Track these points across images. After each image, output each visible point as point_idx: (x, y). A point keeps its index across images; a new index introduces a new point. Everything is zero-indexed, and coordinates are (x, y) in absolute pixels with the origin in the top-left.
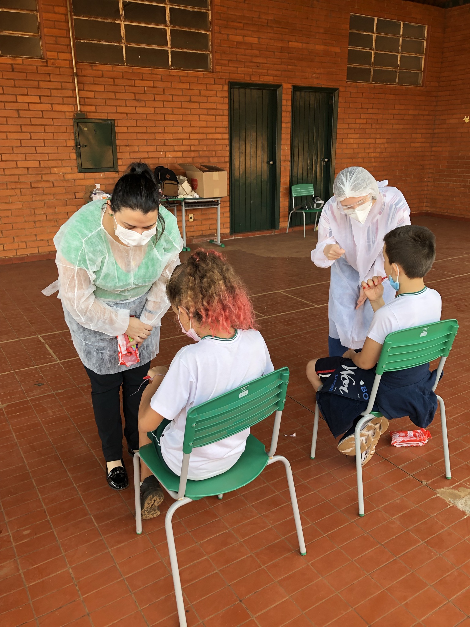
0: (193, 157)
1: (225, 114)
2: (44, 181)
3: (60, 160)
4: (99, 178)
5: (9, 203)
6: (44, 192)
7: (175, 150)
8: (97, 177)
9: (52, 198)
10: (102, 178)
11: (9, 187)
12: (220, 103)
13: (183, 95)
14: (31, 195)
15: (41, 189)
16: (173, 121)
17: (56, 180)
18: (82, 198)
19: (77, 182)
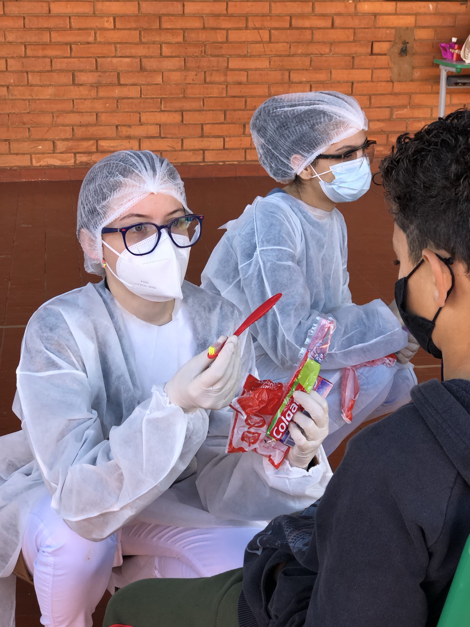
2: (316, 15)
4: (425, 14)
5: (245, 56)
6: (312, 37)
8: (422, 10)
9: (327, 50)
10: (430, 14)
11: (250, 24)
14: (287, 43)
15: (308, 32)
17: (339, 14)
18: (385, 55)
19: (382, 21)
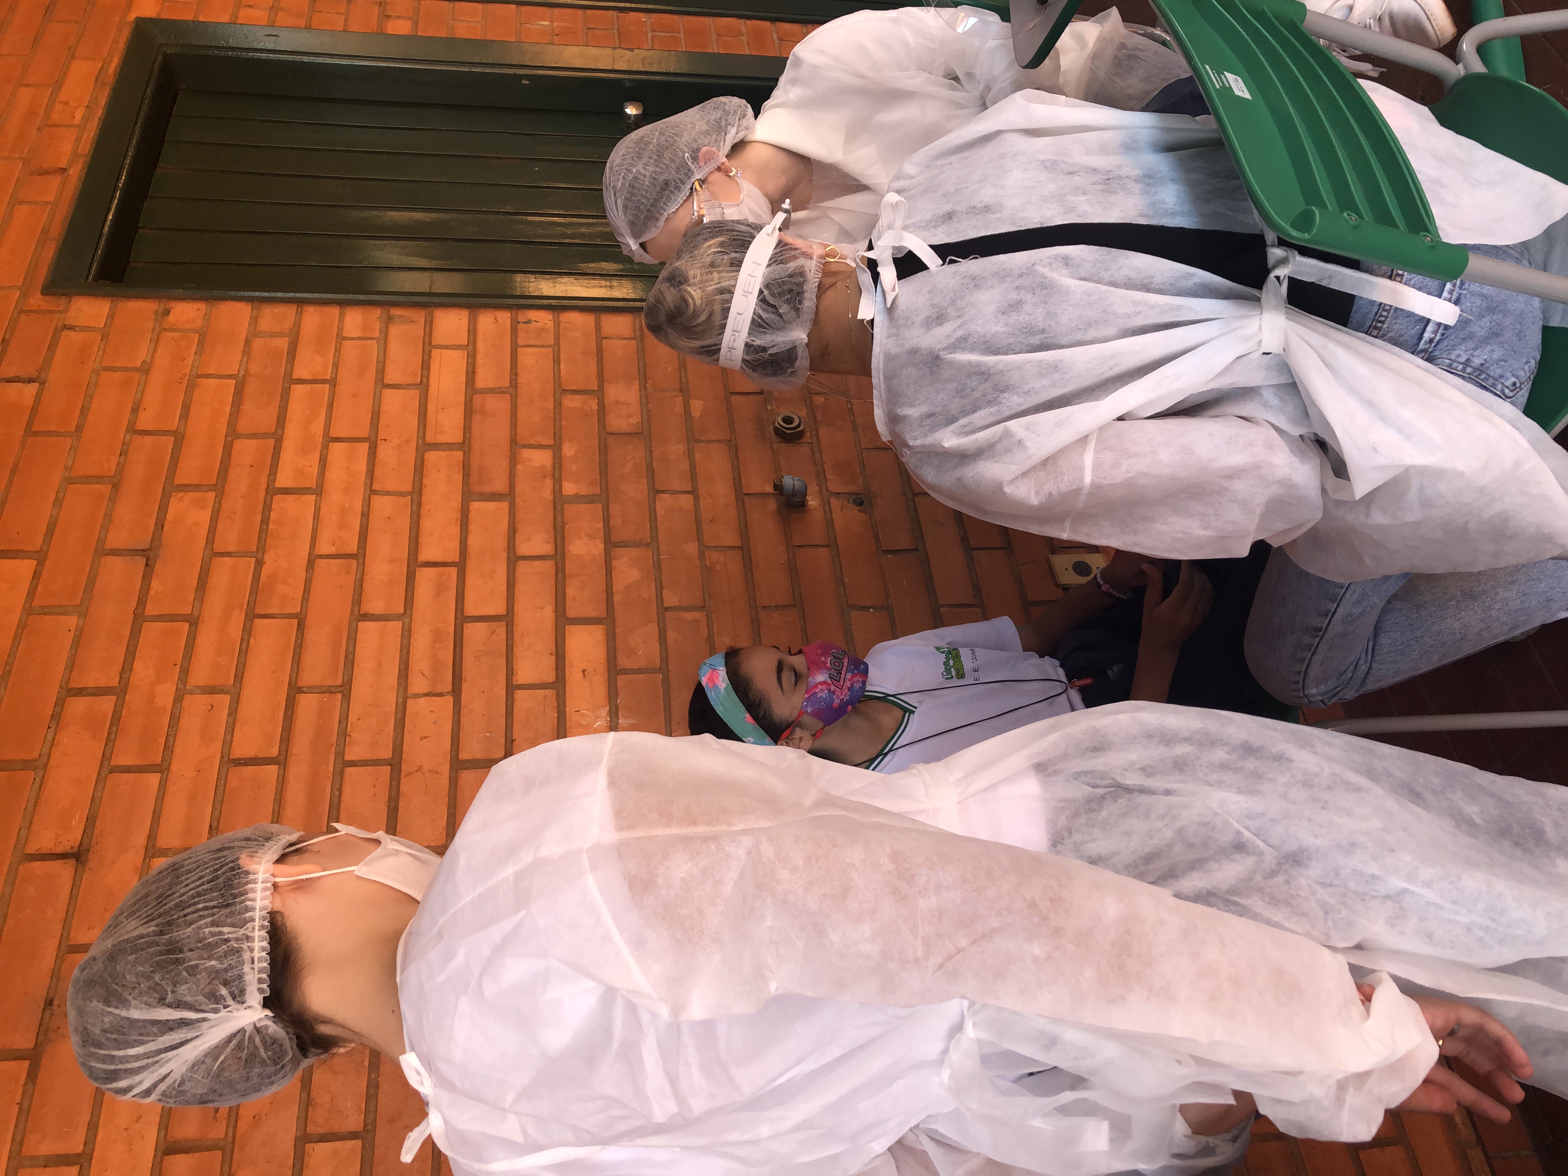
0: (611, 544)
1: (288, 324)
7: (550, 677)
12: (200, 351)
13: (83, 610)
16: (295, 690)
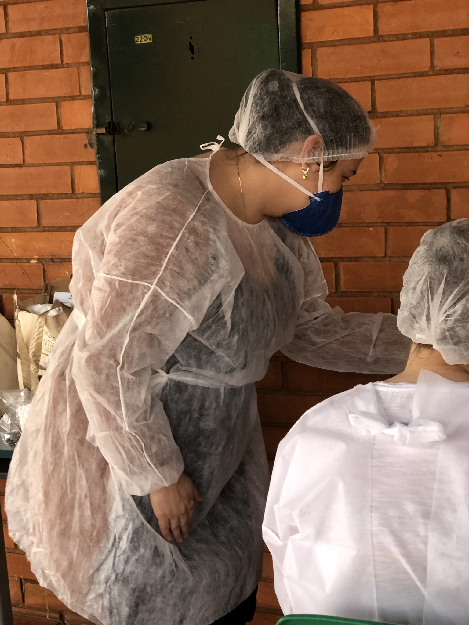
3: (31, 197)
